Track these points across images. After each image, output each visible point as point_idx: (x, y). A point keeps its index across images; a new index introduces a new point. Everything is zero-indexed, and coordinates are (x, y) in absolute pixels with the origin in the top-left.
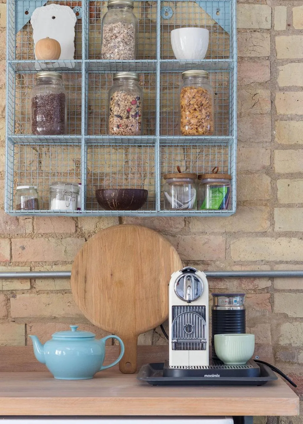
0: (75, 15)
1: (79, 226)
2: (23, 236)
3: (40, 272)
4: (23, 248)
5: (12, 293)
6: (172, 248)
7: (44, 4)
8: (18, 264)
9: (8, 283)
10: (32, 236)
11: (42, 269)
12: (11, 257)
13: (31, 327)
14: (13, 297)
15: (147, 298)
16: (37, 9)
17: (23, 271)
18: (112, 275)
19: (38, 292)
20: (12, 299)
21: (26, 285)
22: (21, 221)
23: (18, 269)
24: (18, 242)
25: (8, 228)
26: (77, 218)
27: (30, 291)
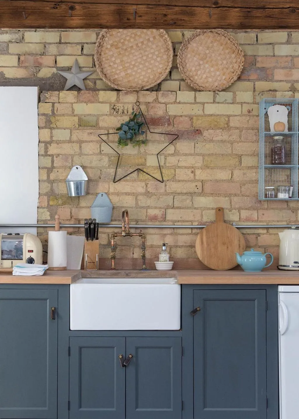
0: (287, 110)
1: (289, 205)
2: (264, 209)
3: (271, 225)
4: (263, 214)
5: (258, 235)
6: (201, 259)
7: (273, 105)
8: (261, 221)
9: (257, 230)
10: (267, 209)
11: (272, 224)
12: (258, 218)
13: (267, 250)
14: (259, 236)
15: (212, 237)
16: (270, 107)
17: (264, 224)
18: (228, 247)
19: (270, 234)
20: (259, 237)
21: (265, 231)
22: (262, 203)
23: (261, 224)
24: (261, 212)
25: (256, 205)
26: (287, 201)
27: (266, 234)
